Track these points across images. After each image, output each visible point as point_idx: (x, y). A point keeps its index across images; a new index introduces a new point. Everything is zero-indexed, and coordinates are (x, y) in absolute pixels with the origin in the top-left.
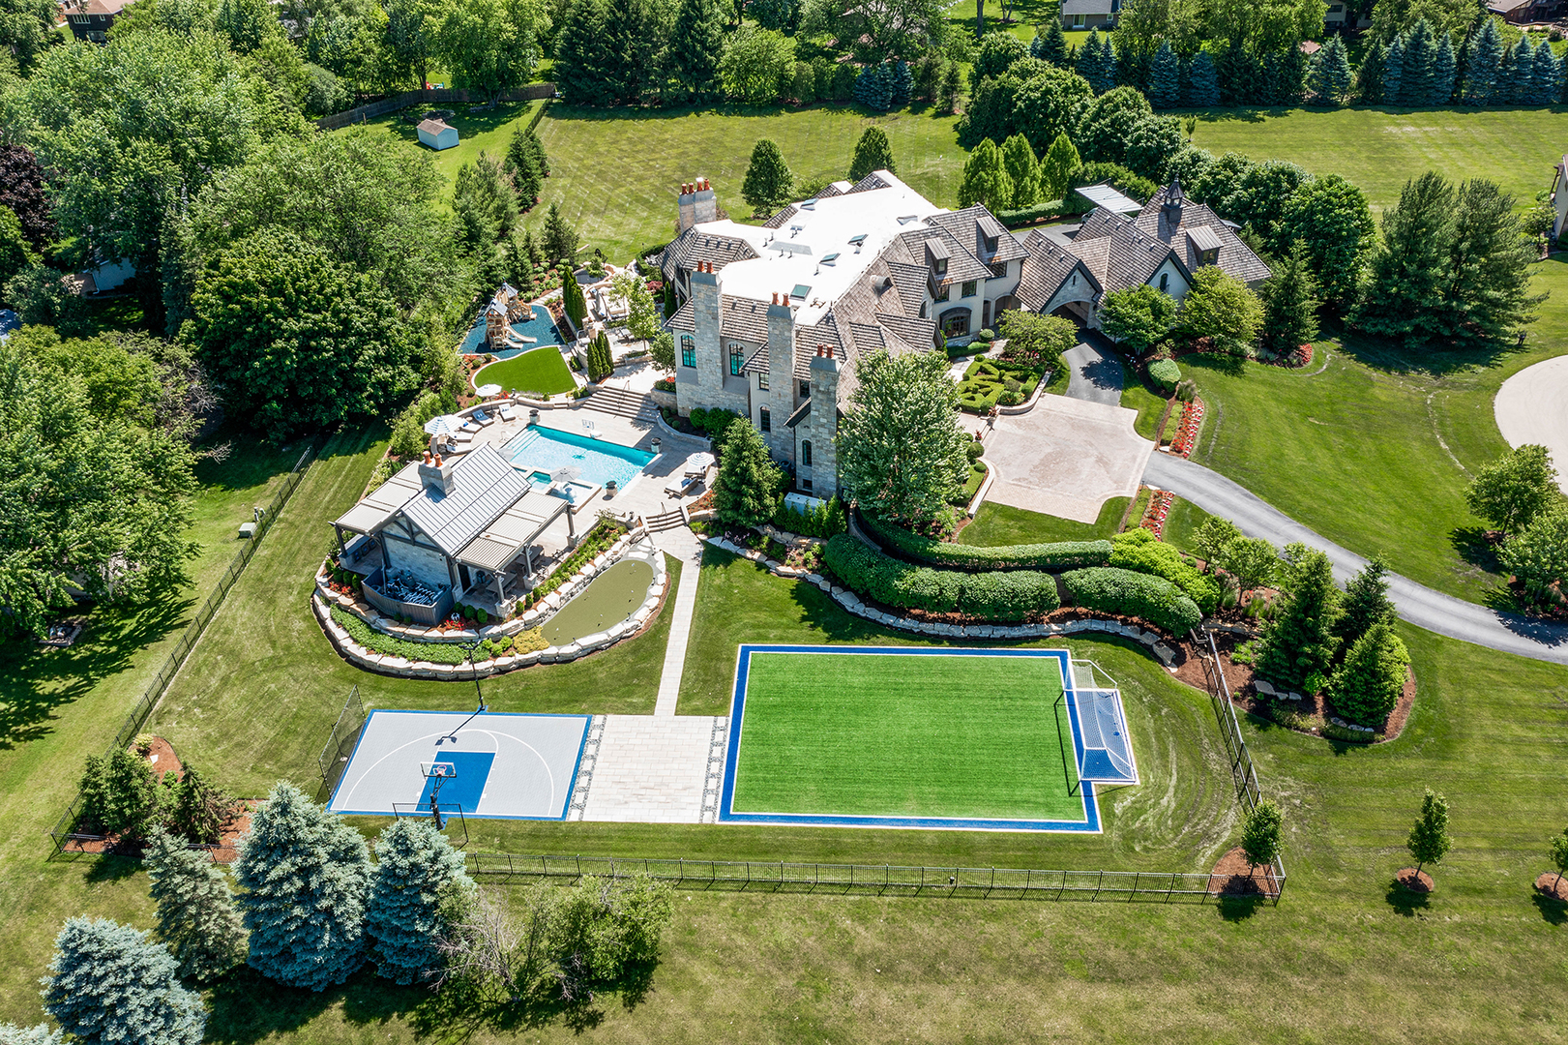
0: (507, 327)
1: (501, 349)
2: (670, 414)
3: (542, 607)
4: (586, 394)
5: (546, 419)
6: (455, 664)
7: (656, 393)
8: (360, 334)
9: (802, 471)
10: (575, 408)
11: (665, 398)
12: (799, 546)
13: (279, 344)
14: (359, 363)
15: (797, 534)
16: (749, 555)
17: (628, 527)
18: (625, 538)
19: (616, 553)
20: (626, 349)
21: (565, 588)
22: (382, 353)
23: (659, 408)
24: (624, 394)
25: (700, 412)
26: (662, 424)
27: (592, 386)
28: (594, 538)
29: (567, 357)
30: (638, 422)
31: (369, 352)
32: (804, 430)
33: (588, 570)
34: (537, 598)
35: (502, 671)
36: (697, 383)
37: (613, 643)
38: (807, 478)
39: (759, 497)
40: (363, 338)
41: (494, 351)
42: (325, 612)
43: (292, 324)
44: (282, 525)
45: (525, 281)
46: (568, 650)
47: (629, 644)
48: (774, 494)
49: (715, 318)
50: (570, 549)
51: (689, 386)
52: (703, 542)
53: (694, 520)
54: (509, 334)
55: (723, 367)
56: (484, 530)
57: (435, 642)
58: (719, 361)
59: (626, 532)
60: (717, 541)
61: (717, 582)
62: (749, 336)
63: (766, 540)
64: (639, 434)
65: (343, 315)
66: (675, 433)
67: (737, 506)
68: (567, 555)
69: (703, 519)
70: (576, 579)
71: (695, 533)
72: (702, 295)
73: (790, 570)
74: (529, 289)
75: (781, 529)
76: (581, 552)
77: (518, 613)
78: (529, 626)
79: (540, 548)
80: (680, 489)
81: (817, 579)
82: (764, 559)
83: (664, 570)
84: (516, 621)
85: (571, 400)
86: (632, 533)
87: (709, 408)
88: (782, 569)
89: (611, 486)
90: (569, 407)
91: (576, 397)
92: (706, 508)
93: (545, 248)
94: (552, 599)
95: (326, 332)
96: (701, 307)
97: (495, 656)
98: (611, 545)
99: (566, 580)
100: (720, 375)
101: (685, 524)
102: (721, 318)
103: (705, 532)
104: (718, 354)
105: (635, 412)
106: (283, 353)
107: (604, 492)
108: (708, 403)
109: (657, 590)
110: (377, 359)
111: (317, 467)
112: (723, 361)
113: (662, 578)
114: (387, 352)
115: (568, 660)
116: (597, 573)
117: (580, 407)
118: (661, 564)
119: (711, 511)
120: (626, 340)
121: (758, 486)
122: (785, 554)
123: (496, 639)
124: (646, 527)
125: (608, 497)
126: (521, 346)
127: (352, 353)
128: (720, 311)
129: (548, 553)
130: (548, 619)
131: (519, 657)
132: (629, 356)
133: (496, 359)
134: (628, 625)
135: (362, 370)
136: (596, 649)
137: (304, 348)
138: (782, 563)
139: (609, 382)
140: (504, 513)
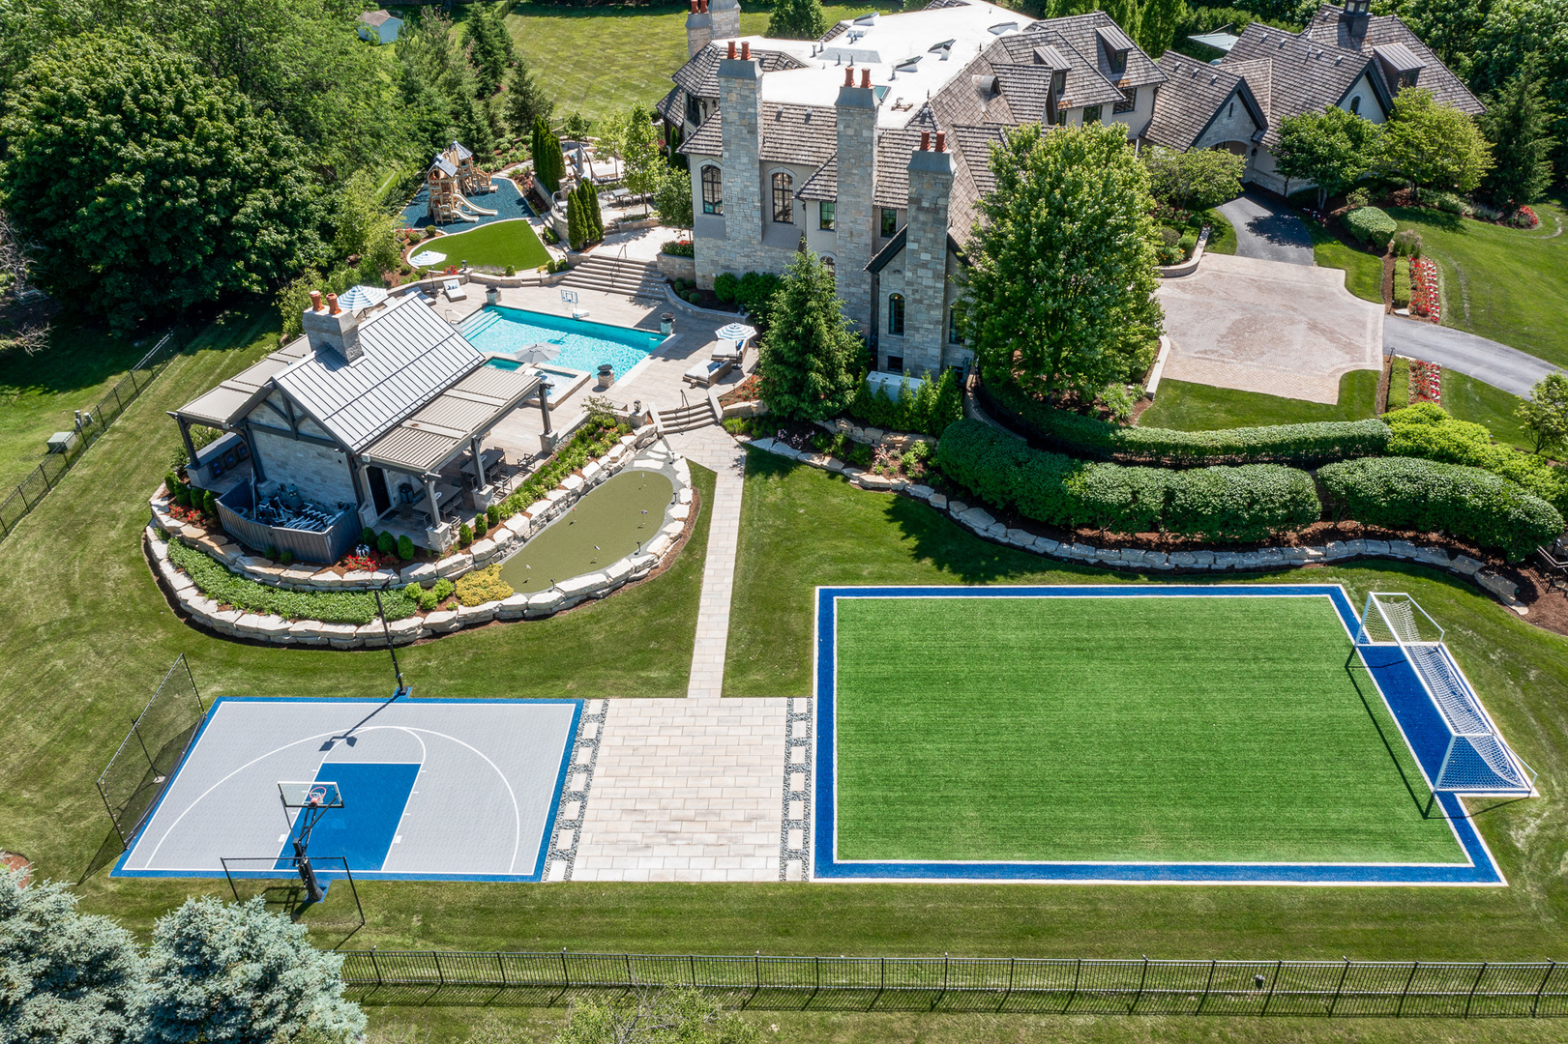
0: (457, 193)
1: (449, 222)
2: (685, 287)
3: (501, 535)
4: (565, 267)
5: (507, 298)
6: (359, 623)
7: (665, 259)
8: (238, 175)
9: (888, 344)
10: (551, 285)
11: (678, 266)
12: (891, 446)
13: (117, 179)
14: (239, 217)
15: (887, 429)
16: (816, 461)
17: (632, 424)
18: (628, 440)
19: (615, 460)
20: (618, 213)
21: (537, 509)
22: (274, 205)
23: (669, 281)
24: (618, 263)
25: (728, 280)
26: (673, 299)
27: (574, 256)
28: (582, 439)
29: (538, 230)
30: (640, 298)
31: (253, 203)
32: (891, 278)
33: (573, 482)
34: (495, 521)
35: (436, 633)
36: (724, 236)
37: (615, 587)
38: (894, 353)
39: (831, 374)
40: (246, 183)
41: (439, 224)
42: (160, 549)
43: (131, 150)
44: (117, 436)
45: (482, 150)
46: (543, 598)
47: (639, 590)
48: (853, 369)
49: (753, 131)
50: (544, 454)
51: (712, 242)
52: (743, 445)
53: (729, 415)
54: (459, 205)
55: (763, 209)
56: (409, 416)
57: (330, 589)
58: (757, 198)
59: (629, 432)
60: (765, 444)
61: (771, 499)
62: (803, 157)
63: (840, 440)
64: (642, 312)
65: (213, 144)
66: (692, 309)
67: (799, 387)
68: (540, 463)
69: (745, 415)
70: (554, 495)
71: (733, 434)
72: (734, 97)
73: (881, 480)
74: (488, 160)
75: (862, 422)
76: (561, 458)
77: (464, 544)
78: (482, 563)
79: (500, 452)
80: (706, 374)
81: (924, 491)
82: (839, 466)
83: (688, 483)
84: (459, 557)
85: (545, 275)
86: (638, 432)
87: (741, 273)
88: (869, 478)
89: (605, 371)
90: (542, 283)
91: (552, 270)
92: (746, 399)
93: (511, 118)
94: (517, 523)
95: (185, 168)
96: (733, 116)
97: (426, 609)
98: (607, 449)
99: (539, 497)
100: (758, 221)
101: (716, 423)
102: (760, 131)
103: (747, 432)
104: (755, 189)
105: (634, 290)
106: (122, 194)
107: (595, 382)
108: (740, 264)
109: (680, 511)
110: (267, 214)
111: (179, 364)
112: (763, 200)
113: (686, 495)
114: (281, 205)
115: (542, 614)
116: (587, 488)
117: (557, 283)
118: (684, 475)
119: (753, 404)
120: (620, 204)
121: (828, 357)
122: (872, 457)
123: (428, 583)
124: (658, 424)
125: (601, 388)
126: (477, 219)
127: (228, 203)
128: (760, 121)
129: (510, 460)
130: (511, 554)
131: (463, 610)
132: (625, 220)
133: (443, 234)
134: (638, 561)
135: (244, 227)
136: (587, 597)
137: (151, 186)
138: (867, 469)
139: (598, 250)
140: (441, 394)
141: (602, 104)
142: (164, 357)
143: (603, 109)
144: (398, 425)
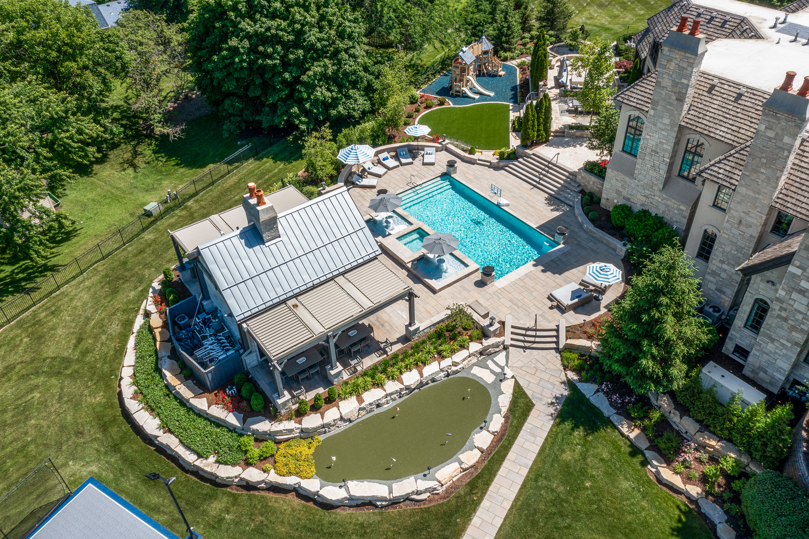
0: (471, 77)
2: (591, 201)
3: (332, 414)
4: (513, 156)
5: (464, 174)
6: (200, 456)
7: (584, 174)
8: (311, 48)
9: (739, 334)
10: (496, 168)
11: (591, 182)
12: (702, 447)
13: (233, 42)
14: (304, 78)
15: (705, 427)
16: (625, 430)
17: (484, 334)
18: (475, 347)
19: (455, 364)
20: (570, 120)
21: (372, 396)
22: (330, 72)
23: (582, 192)
24: (550, 165)
25: (625, 210)
26: (578, 211)
27: (521, 150)
28: (439, 335)
29: (513, 115)
30: (554, 200)
31: (317, 68)
33: (411, 378)
34: (330, 400)
35: (248, 486)
36: (631, 175)
37: (394, 502)
38: (744, 344)
39: (665, 362)
40: (318, 54)
41: (452, 96)
42: (139, 321)
43: (246, 25)
44: (184, 213)
45: (507, 42)
46: (333, 493)
47: (413, 514)
48: (687, 360)
49: (681, 99)
50: (405, 339)
51: (621, 176)
52: (570, 384)
53: (569, 348)
54: (472, 84)
55: (671, 165)
56: (296, 296)
57: (200, 414)
58: (668, 155)
59: (479, 340)
60: (588, 390)
61: (567, 456)
62: (721, 132)
63: (656, 416)
64: (549, 214)
65: (298, 26)
66: (588, 226)
67: (630, 361)
68: (399, 346)
69: (582, 352)
70: (392, 386)
71: (565, 368)
72: (672, 66)
73: (677, 481)
74: (510, 50)
75: (684, 411)
76: (417, 348)
77: (299, 414)
78: (307, 435)
79: (370, 328)
80: (567, 301)
81: (715, 513)
82: (643, 444)
83: (504, 410)
84: (291, 425)
85: (494, 160)
86: (487, 342)
87: (637, 208)
88: (667, 474)
89: (488, 272)
90: (492, 166)
91: (502, 157)
92: (590, 338)
93: (540, 19)
94: (349, 406)
95: (276, 40)
96: (667, 82)
97: (248, 464)
98: (453, 352)
99: (379, 385)
100: (663, 173)
101: (557, 350)
102: (688, 100)
103: (578, 370)
104: (669, 147)
105: (553, 188)
106: (234, 51)
107: (478, 276)
108: (639, 200)
109: (483, 439)
110: (324, 76)
111: (250, 165)
112: (673, 157)
113: (496, 422)
114: (335, 73)
115: (327, 506)
116: (421, 385)
117: (502, 168)
118: (504, 401)
119: (593, 345)
120: (575, 112)
121: (668, 345)
122: (678, 451)
123: (260, 438)
124: (507, 339)
125: (480, 284)
126: (477, 97)
127: (301, 66)
128: (691, 92)
129: (379, 335)
130: (334, 431)
131: (273, 477)
132: (571, 127)
133: (450, 104)
134: (423, 485)
135: (303, 83)
136: (368, 503)
137: (253, 50)
138: (669, 462)
139: (540, 150)
140: (332, 279)
141: (617, 13)
142: (244, 157)
143: (616, 17)
144: (284, 302)
